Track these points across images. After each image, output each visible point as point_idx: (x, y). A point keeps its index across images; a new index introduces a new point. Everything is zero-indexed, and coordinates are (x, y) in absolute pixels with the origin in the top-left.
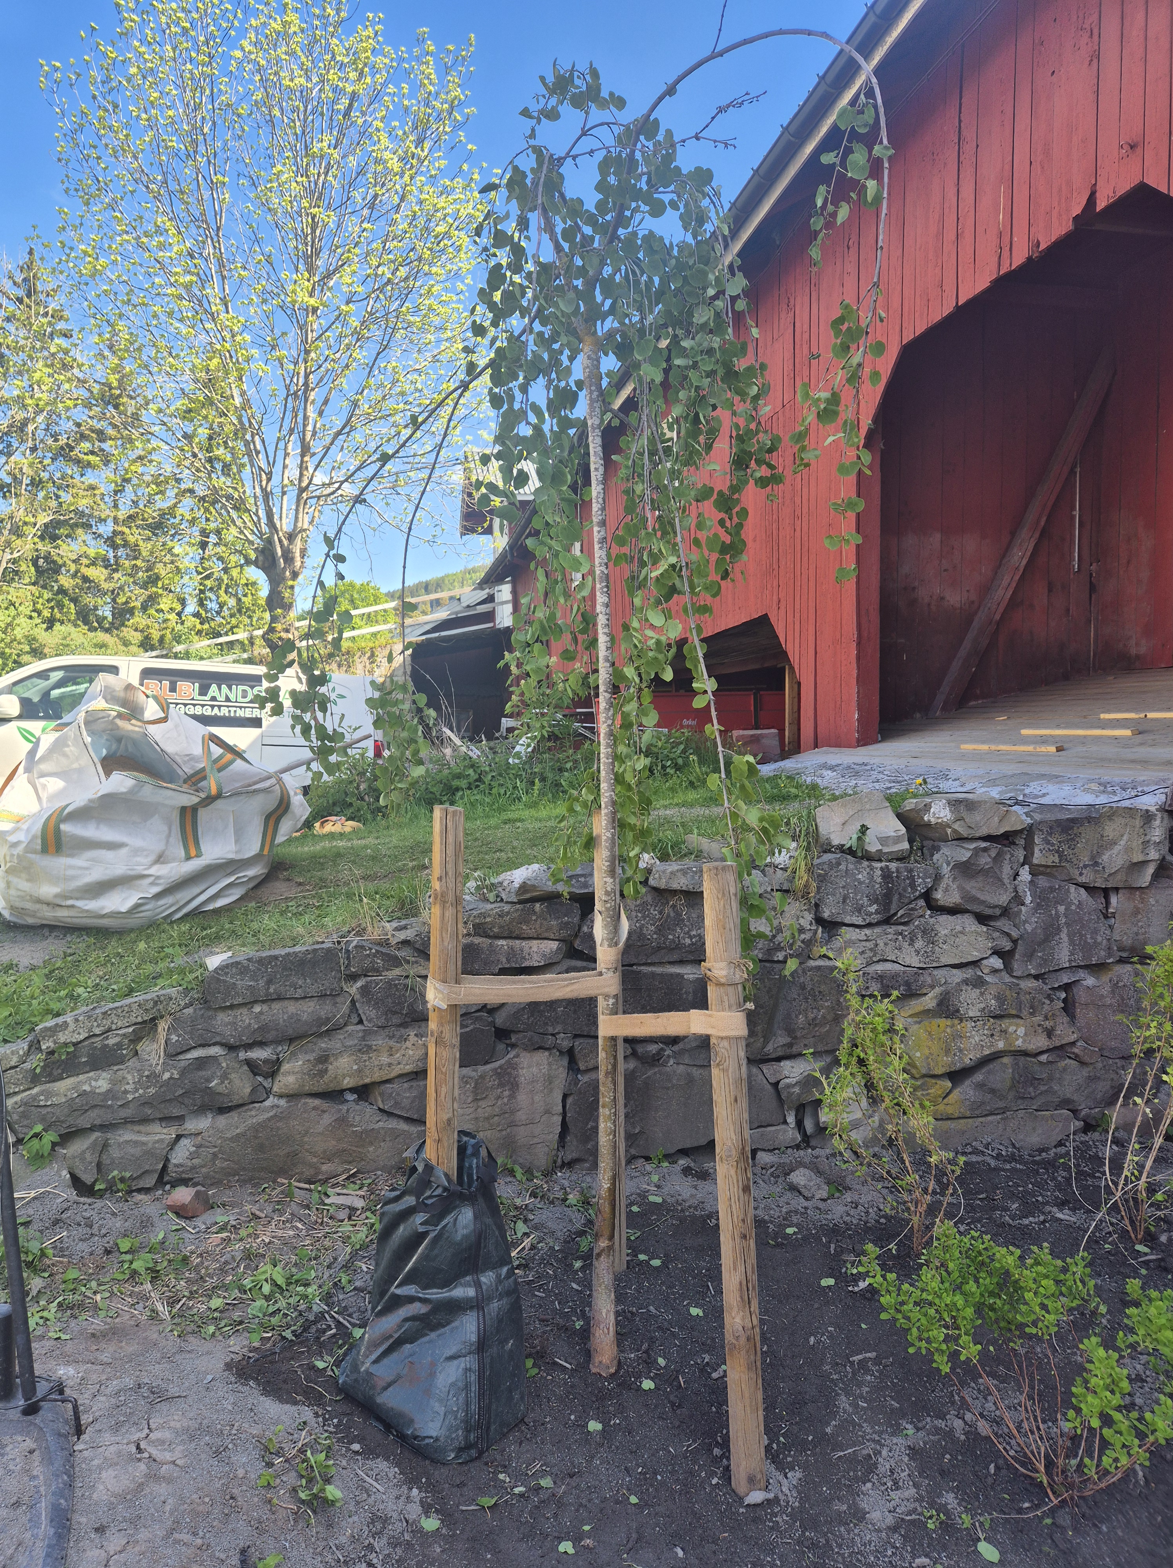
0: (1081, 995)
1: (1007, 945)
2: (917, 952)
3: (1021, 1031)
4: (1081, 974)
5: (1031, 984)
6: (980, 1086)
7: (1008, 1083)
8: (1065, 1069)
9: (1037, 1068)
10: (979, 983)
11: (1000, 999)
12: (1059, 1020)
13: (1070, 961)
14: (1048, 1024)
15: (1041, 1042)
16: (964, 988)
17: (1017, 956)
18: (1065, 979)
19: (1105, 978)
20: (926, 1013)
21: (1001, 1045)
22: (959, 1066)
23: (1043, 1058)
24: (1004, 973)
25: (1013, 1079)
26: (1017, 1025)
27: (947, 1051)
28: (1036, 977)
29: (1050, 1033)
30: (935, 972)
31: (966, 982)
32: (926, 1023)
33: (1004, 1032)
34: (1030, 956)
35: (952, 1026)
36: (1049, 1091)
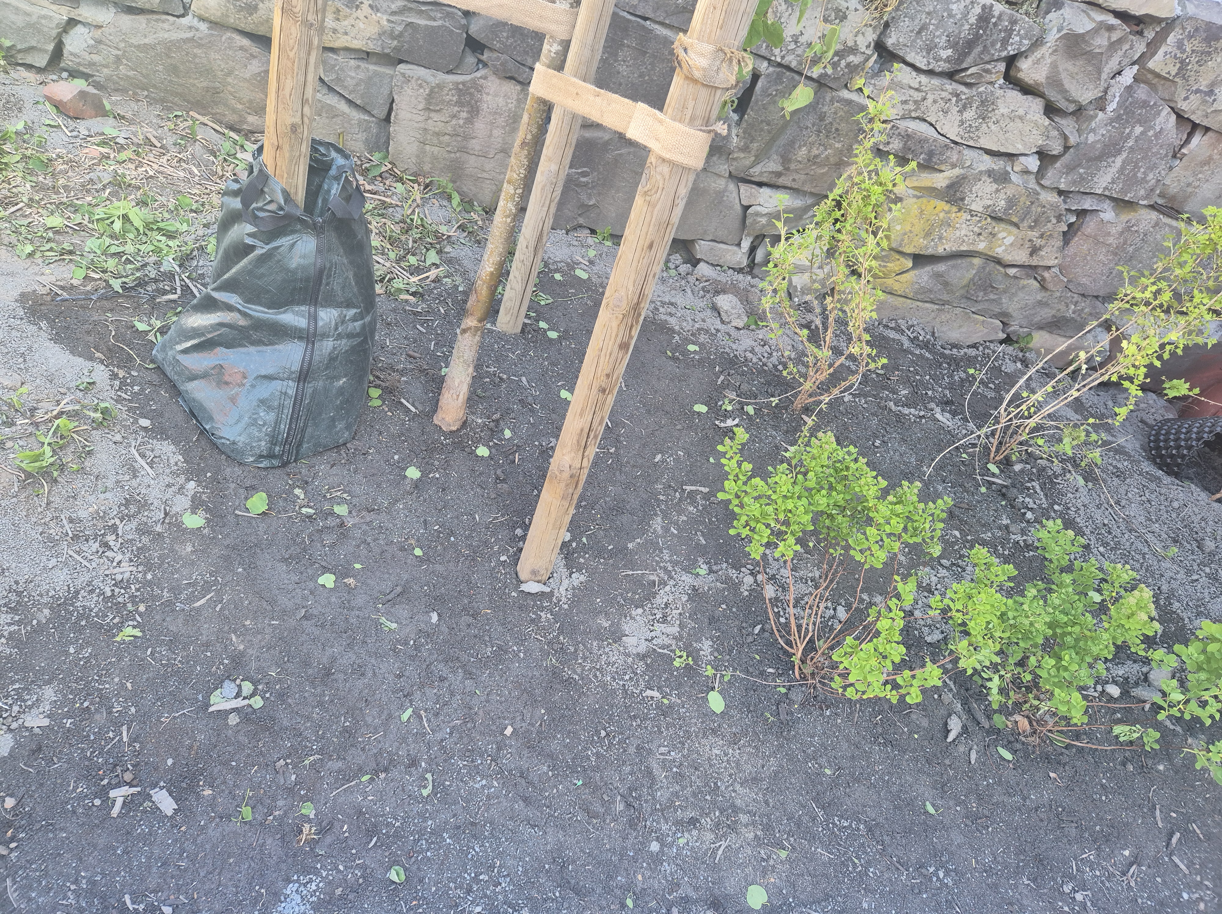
0: (1090, 226)
1: (1056, 148)
2: (962, 123)
3: (1010, 240)
4: (1107, 205)
5: (1052, 198)
6: (938, 276)
7: (965, 282)
8: (1024, 287)
9: (999, 278)
10: (1002, 178)
11: (1011, 202)
12: (1052, 242)
13: (1106, 188)
14: (1038, 242)
15: (1021, 257)
16: (984, 178)
17: (1058, 165)
18: (1087, 204)
19: (1125, 217)
20: (931, 192)
21: (981, 246)
22: (930, 252)
23: (1012, 271)
24: (1032, 177)
25: (972, 280)
26: (1010, 233)
27: (928, 235)
28: (1060, 193)
29: (1034, 251)
30: (966, 152)
31: (990, 173)
32: (924, 200)
33: (993, 235)
34: (1070, 169)
35: (948, 212)
36: (997, 302)
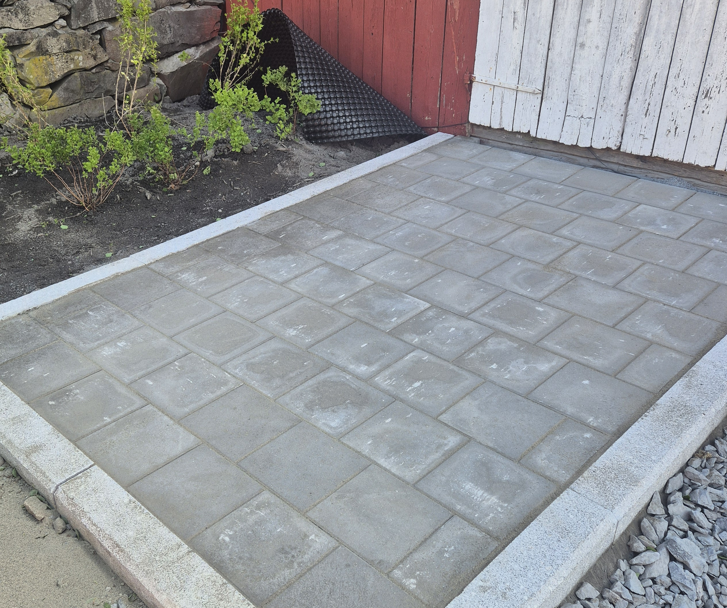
0: (107, 36)
1: (66, 12)
2: (21, 21)
3: (81, 58)
4: (106, 24)
5: (82, 32)
6: (66, 89)
7: (79, 86)
8: (105, 75)
9: (92, 76)
10: (55, 34)
11: (68, 42)
12: (98, 50)
13: (98, 18)
14: (93, 53)
15: (91, 63)
16: (48, 38)
17: (72, 18)
18: (98, 28)
19: (117, 25)
20: (31, 54)
21: (72, 67)
22: (53, 80)
23: (94, 71)
24: (68, 28)
25: (81, 83)
26: (79, 55)
27: (46, 73)
28: (84, 28)
29: (95, 57)
30: (32, 31)
31: (49, 34)
32: (32, 59)
33: (72, 59)
34: (78, 17)
35: (46, 59)
36: (100, 87)
